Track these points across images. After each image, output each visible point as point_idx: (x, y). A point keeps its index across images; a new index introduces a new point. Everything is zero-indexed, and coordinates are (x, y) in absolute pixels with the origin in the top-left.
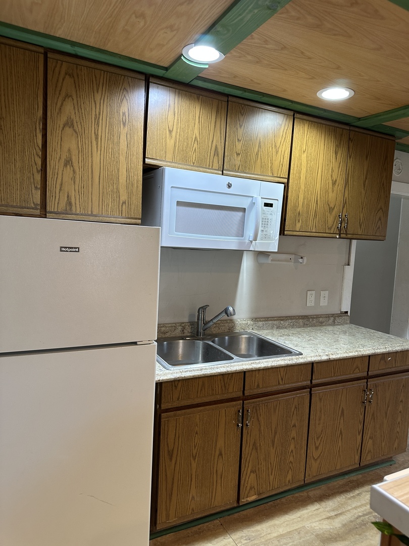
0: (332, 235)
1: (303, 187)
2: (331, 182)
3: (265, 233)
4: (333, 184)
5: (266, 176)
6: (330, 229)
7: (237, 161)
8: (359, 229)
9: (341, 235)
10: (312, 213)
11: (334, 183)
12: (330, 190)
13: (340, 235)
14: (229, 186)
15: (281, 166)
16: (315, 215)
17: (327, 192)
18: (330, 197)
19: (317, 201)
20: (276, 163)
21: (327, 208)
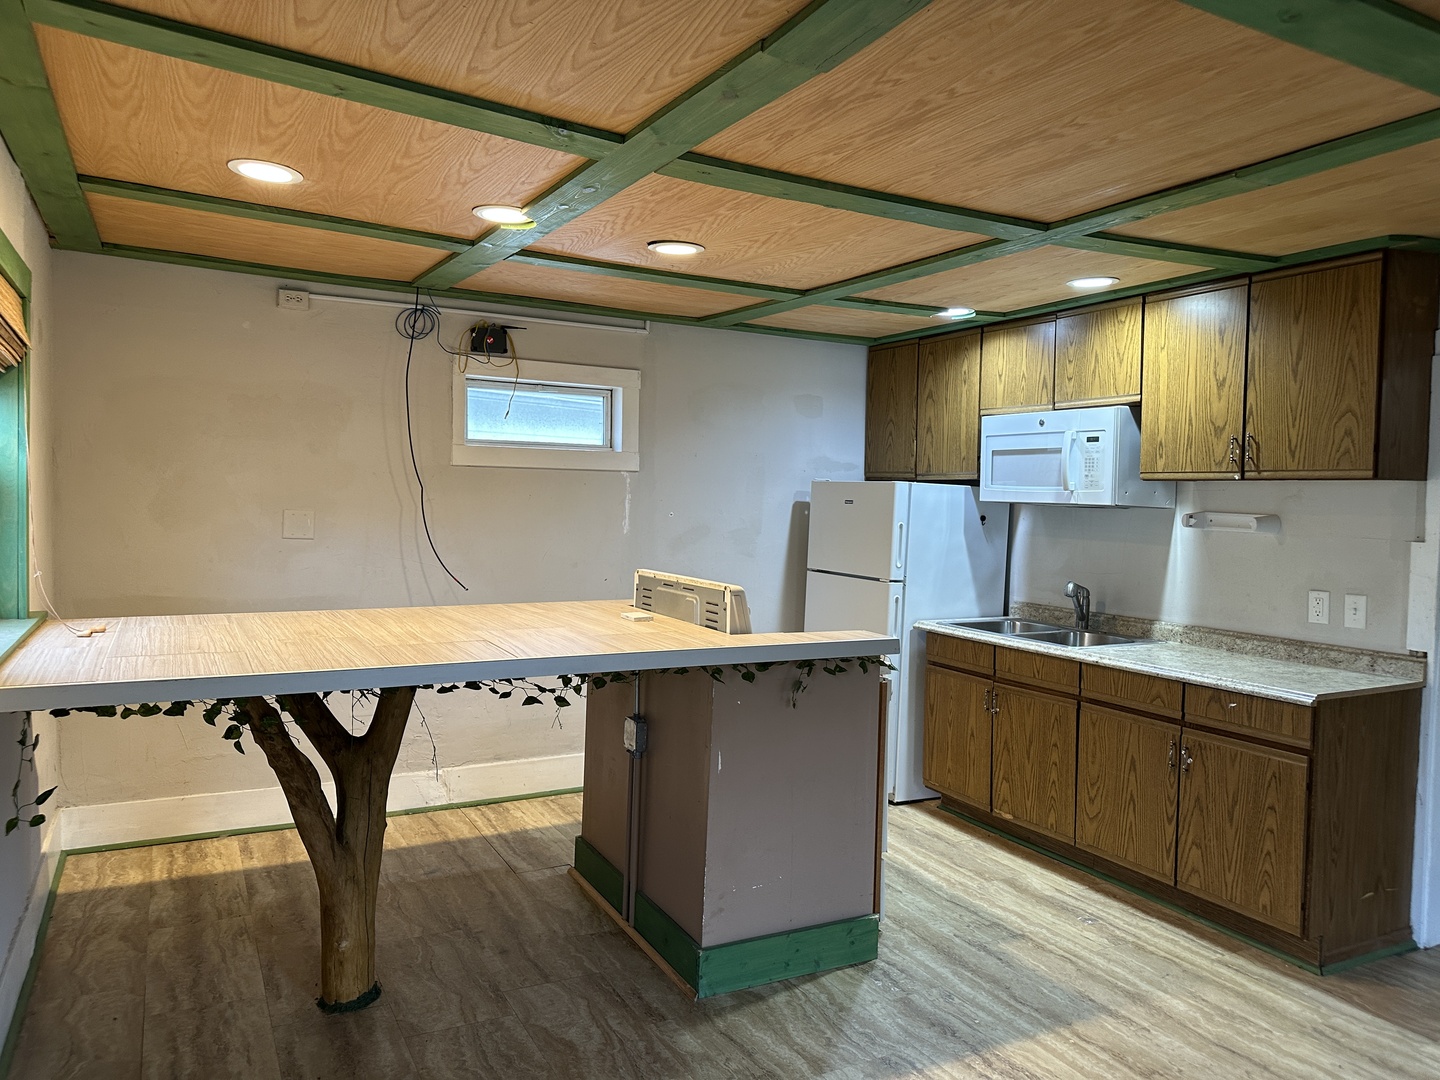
0: (1225, 475)
1: (1164, 402)
2: (1215, 383)
3: (1090, 479)
4: (1218, 388)
5: (1109, 397)
6: (1220, 464)
7: (1070, 387)
8: (1289, 459)
9: (1247, 475)
10: (1184, 441)
11: (1221, 385)
12: (1214, 398)
13: (1243, 472)
14: (1042, 423)
15: (1128, 379)
16: (1190, 445)
17: (1208, 401)
18: (1215, 410)
19: (1190, 420)
20: (1121, 377)
21: (1210, 428)
